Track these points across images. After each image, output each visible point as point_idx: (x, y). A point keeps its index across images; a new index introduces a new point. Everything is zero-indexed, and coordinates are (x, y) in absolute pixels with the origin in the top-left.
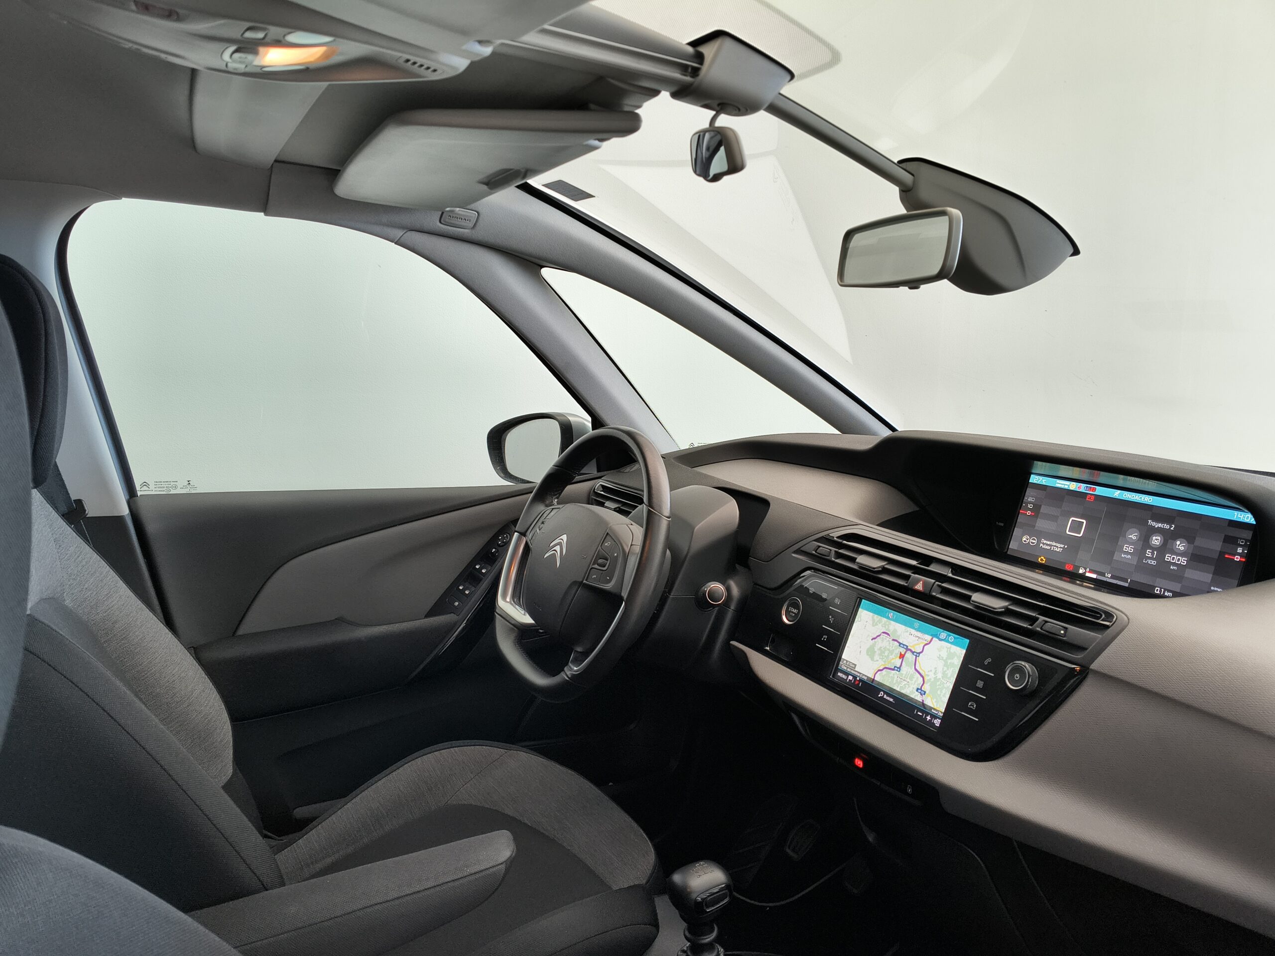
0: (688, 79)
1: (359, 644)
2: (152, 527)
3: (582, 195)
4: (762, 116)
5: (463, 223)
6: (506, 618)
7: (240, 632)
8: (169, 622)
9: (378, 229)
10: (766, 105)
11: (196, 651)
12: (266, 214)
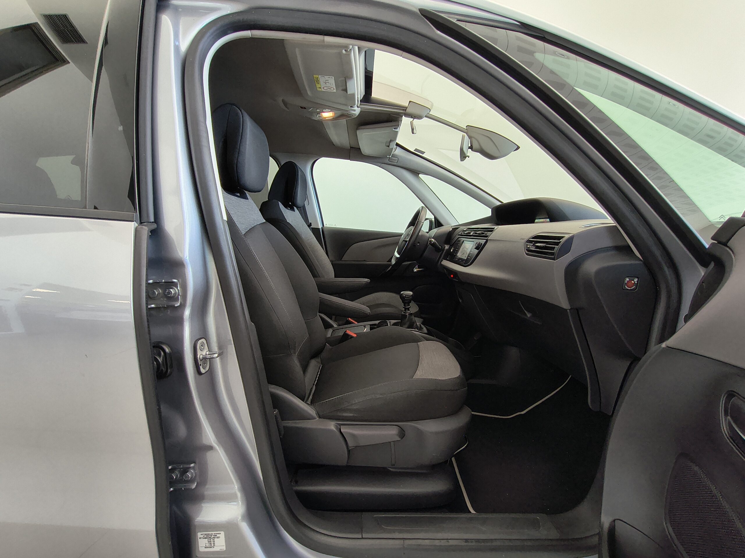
0: (404, 112)
1: (367, 265)
2: (325, 233)
3: (423, 153)
4: (425, 119)
5: (394, 161)
6: (395, 256)
7: (342, 260)
8: (327, 254)
9: (375, 163)
10: (425, 116)
11: (332, 261)
12: (350, 160)
